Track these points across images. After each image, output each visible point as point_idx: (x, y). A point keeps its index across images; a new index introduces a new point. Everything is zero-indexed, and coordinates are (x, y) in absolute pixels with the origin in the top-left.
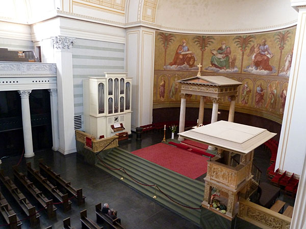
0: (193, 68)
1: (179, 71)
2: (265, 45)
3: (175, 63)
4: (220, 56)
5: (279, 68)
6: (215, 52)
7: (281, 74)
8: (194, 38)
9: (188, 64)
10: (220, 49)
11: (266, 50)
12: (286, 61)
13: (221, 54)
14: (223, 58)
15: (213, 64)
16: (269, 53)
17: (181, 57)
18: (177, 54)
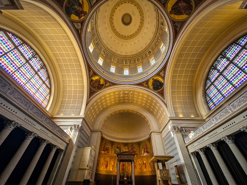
0: (109, 154)
1: (104, 154)
2: (133, 146)
3: (103, 150)
4: (118, 150)
5: (140, 154)
6: (116, 148)
7: (141, 155)
8: (109, 141)
9: (107, 152)
10: (118, 147)
11: (134, 148)
12: (142, 151)
13: (118, 149)
14: (119, 150)
15: (115, 153)
16: (135, 149)
17: (105, 148)
18: (105, 146)
